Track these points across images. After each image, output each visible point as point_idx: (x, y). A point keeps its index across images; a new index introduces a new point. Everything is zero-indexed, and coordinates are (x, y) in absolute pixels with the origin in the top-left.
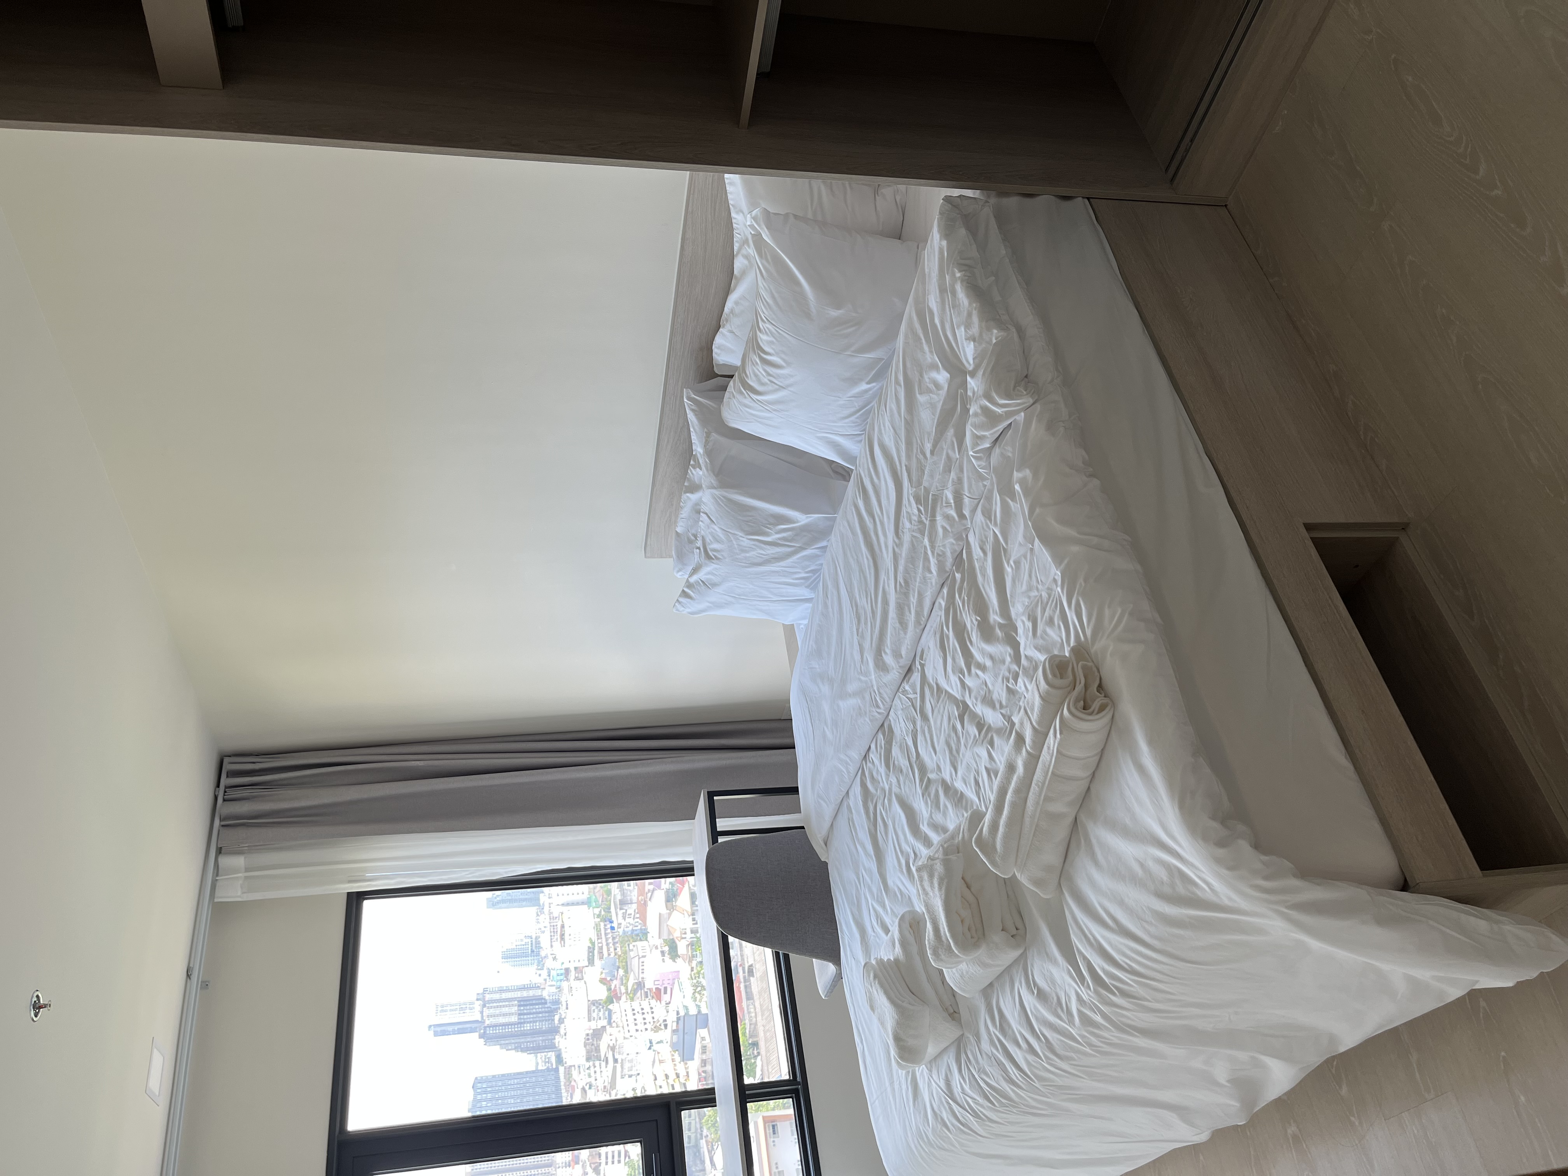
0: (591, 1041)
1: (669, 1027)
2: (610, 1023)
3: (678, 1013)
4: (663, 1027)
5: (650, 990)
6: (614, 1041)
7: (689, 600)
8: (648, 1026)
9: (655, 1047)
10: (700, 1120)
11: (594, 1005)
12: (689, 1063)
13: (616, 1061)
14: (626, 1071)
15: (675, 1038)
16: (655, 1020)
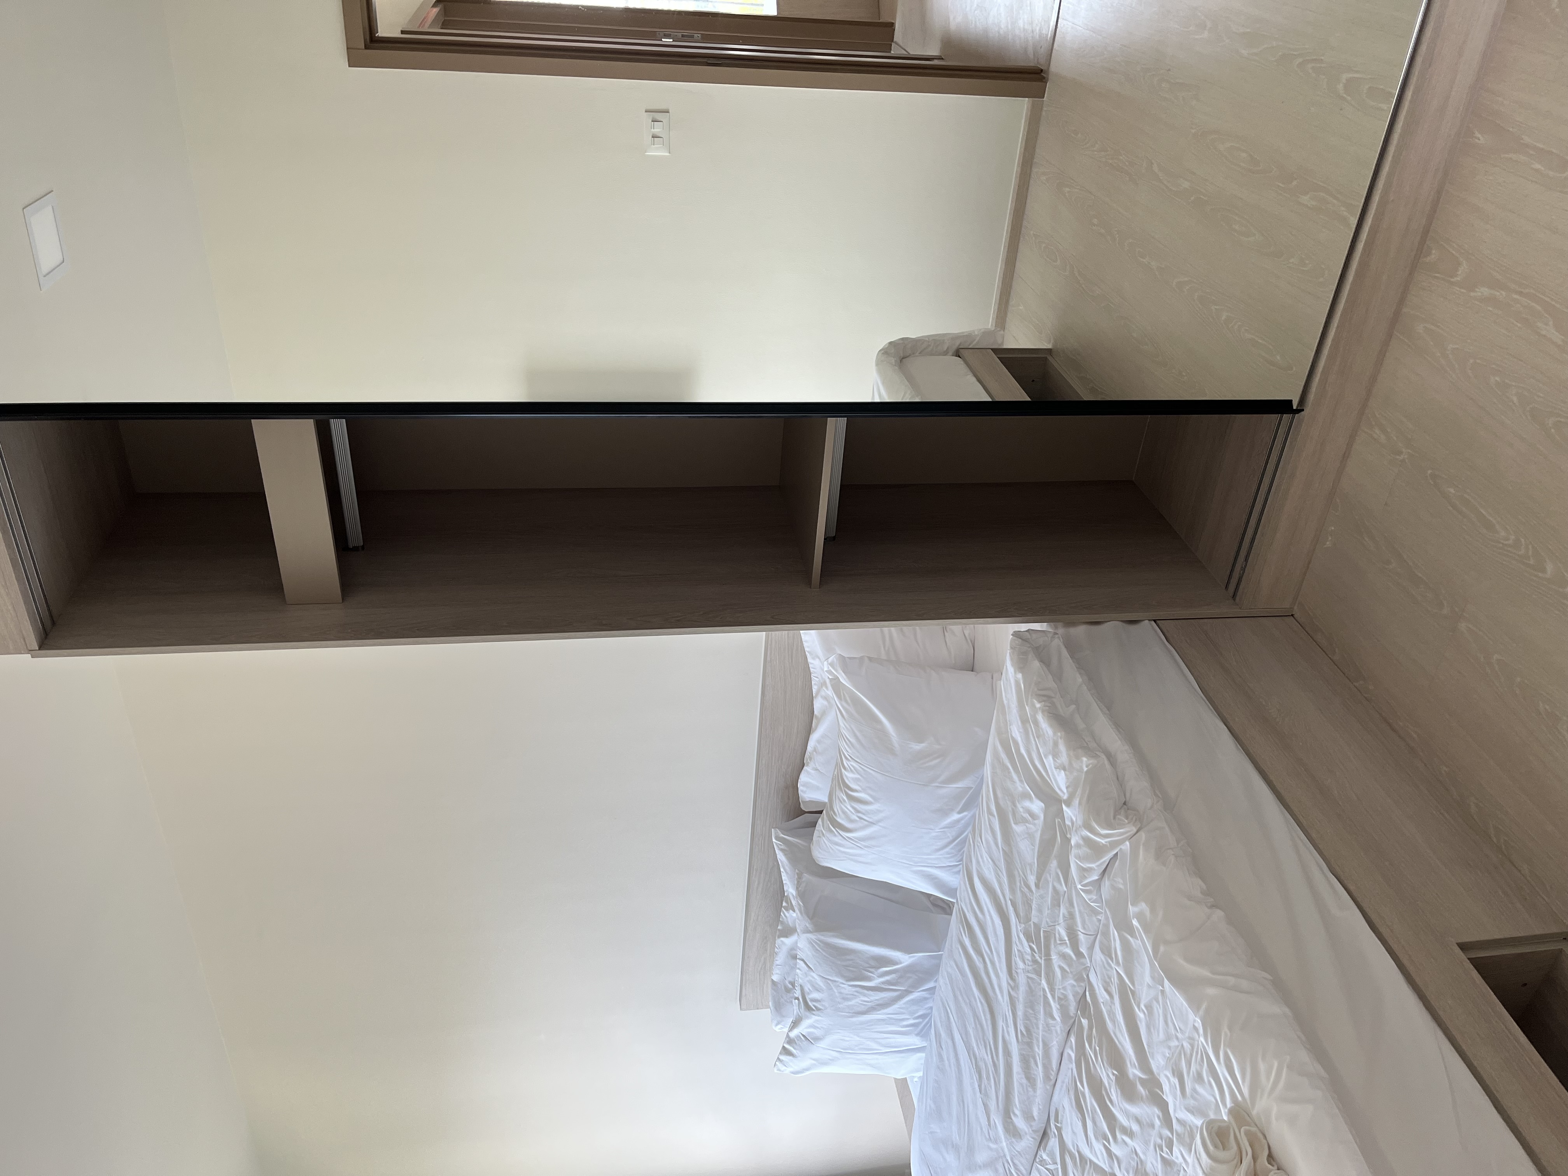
7: (791, 1058)
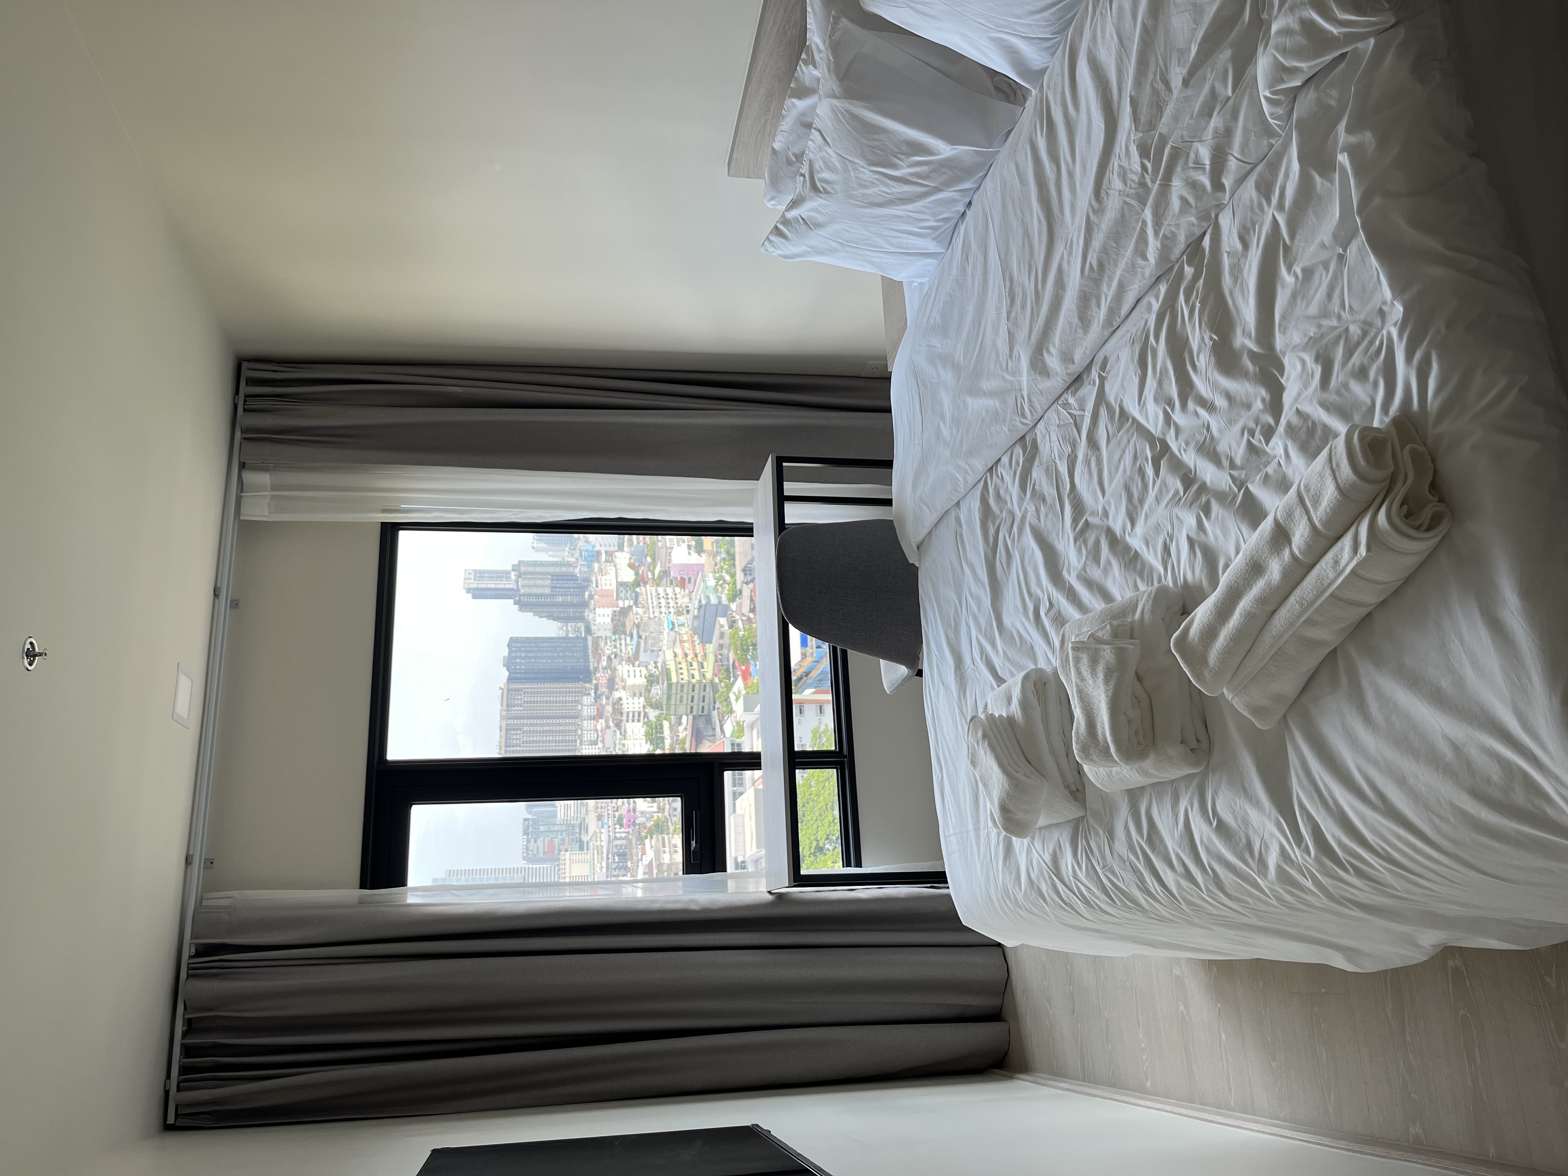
0: (618, 617)
1: (691, 612)
2: (636, 604)
3: (700, 601)
4: (685, 612)
5: (676, 579)
6: (639, 620)
8: (672, 610)
9: (676, 629)
10: (714, 694)
11: (622, 586)
12: (708, 645)
13: (640, 637)
14: (649, 646)
15: (696, 623)
16: (679, 605)
